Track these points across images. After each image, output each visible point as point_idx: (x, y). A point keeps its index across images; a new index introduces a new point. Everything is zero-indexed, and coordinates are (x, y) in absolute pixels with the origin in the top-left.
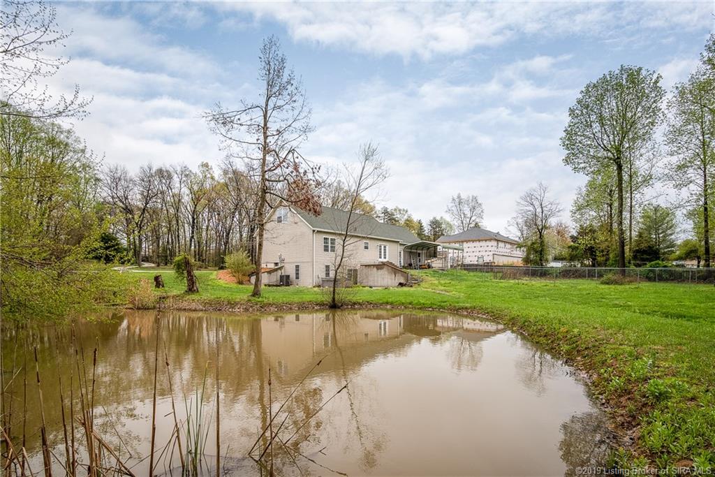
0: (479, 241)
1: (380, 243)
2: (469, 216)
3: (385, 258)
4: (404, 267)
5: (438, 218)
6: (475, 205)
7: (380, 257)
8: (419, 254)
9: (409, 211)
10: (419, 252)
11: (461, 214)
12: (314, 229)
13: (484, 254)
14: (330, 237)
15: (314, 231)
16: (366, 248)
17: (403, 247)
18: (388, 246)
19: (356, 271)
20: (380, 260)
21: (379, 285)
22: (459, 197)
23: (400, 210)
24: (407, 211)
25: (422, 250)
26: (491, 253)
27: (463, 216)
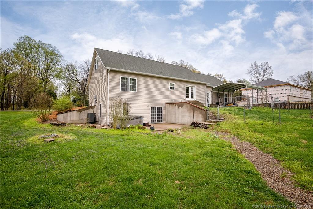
0: (275, 86)
1: (187, 85)
2: (263, 74)
3: (192, 97)
4: (211, 106)
5: (242, 79)
6: (267, 67)
7: (188, 97)
8: (226, 95)
9: (223, 75)
10: (225, 93)
11: (257, 73)
12: (108, 68)
13: (279, 96)
14: (129, 77)
15: (107, 70)
16: (172, 88)
17: (211, 89)
18: (195, 87)
19: (160, 109)
20: (187, 99)
21: (180, 122)
22: (255, 63)
23: (218, 75)
24: (222, 76)
25: (228, 92)
26: (286, 95)
27: (258, 75)
